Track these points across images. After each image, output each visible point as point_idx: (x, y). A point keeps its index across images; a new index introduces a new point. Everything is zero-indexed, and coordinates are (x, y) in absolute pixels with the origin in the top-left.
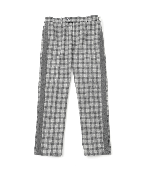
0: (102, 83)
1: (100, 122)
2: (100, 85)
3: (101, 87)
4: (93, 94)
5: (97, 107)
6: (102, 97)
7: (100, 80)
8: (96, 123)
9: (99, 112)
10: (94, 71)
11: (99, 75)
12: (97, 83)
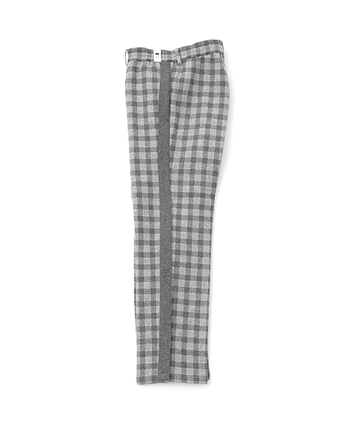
0: (161, 208)
1: (155, 302)
2: (157, 213)
3: (160, 218)
4: (139, 235)
5: (147, 265)
6: (162, 242)
7: (156, 202)
8: (143, 306)
9: (153, 279)
10: (142, 180)
11: (156, 190)
12: (151, 208)
